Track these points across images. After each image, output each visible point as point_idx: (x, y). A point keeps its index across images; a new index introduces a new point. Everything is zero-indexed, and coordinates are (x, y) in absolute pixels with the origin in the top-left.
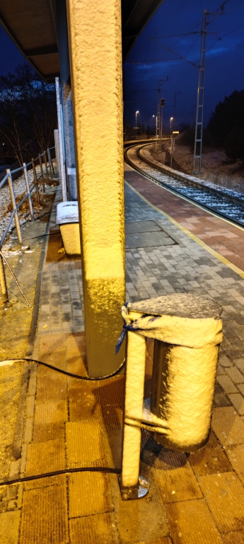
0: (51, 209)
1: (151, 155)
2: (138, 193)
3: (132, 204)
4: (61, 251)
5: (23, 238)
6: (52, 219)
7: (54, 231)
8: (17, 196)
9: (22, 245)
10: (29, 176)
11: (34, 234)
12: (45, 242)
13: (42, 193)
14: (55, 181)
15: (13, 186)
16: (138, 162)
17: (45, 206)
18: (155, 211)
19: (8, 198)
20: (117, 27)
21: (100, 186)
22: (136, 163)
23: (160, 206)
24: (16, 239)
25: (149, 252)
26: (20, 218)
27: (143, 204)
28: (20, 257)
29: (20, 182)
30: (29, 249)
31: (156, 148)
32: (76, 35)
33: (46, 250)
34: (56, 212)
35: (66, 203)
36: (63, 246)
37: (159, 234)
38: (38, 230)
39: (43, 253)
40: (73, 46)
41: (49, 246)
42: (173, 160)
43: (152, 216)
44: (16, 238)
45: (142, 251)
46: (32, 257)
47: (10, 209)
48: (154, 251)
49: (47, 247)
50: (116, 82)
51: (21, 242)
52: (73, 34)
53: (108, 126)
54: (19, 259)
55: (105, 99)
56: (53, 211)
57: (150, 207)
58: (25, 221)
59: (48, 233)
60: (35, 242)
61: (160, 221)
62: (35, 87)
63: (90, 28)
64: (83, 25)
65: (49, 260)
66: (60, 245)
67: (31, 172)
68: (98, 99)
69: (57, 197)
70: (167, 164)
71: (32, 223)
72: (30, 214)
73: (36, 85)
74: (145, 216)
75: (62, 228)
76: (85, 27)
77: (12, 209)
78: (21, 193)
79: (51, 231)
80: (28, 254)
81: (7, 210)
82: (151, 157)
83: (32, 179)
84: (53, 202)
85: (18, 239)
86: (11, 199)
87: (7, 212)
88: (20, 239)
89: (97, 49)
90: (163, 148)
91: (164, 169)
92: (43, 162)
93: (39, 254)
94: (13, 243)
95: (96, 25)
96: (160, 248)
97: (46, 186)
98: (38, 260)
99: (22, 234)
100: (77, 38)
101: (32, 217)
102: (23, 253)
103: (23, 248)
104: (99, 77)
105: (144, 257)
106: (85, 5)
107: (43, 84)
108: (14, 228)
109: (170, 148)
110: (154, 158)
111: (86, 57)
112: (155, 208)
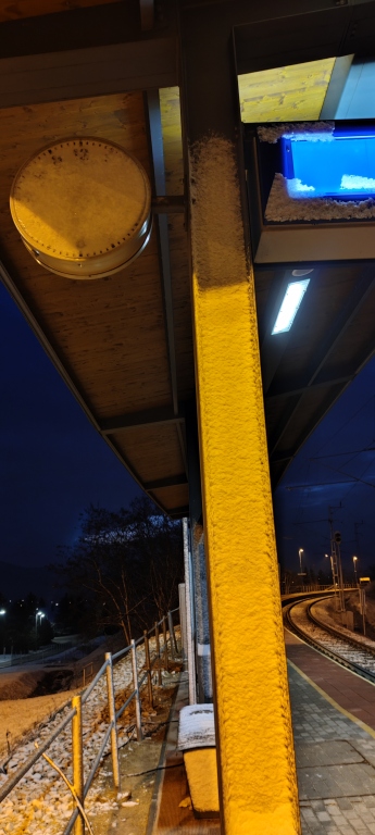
0: (170, 717)
1: (330, 616)
2: (314, 685)
3: (306, 707)
4: (184, 804)
5: (121, 774)
6: (171, 735)
7: (173, 760)
8: (117, 693)
9: (118, 789)
10: (138, 655)
11: (139, 767)
12: (157, 783)
13: (156, 686)
14: (177, 664)
15: (113, 673)
16: (309, 628)
17: (160, 711)
18: (348, 721)
19: (103, 697)
20: (264, 473)
21: (251, 694)
22: (306, 629)
23: (355, 710)
24: (108, 777)
25: (346, 809)
26: (119, 732)
27: (326, 705)
28: (114, 814)
29: (125, 668)
30: (129, 798)
31: (337, 604)
32: (211, 484)
33: (159, 801)
34: (178, 721)
35: (194, 707)
36: (188, 793)
37: (361, 769)
38: (147, 757)
39: (153, 807)
40: (208, 498)
41: (164, 792)
42: (367, 623)
43: (343, 730)
44: (110, 774)
45: (333, 807)
46: (133, 816)
47: (105, 717)
48: (355, 806)
49: (160, 794)
50: (266, 538)
51: (117, 783)
52: (207, 485)
53: (258, 599)
54: (112, 820)
55: (253, 560)
56: (174, 719)
57: (339, 712)
58: (126, 739)
59: (164, 765)
60: (141, 783)
61: (359, 741)
62: (155, 523)
63: (229, 476)
64: (220, 473)
65: (163, 823)
66: (183, 791)
67: (142, 648)
68: (242, 562)
69: (180, 692)
70: (358, 630)
71: (138, 743)
72: (135, 725)
73: (157, 520)
74: (330, 731)
75: (188, 757)
76: (223, 475)
77: (108, 717)
78: (123, 687)
79: (168, 761)
80: (128, 808)
81: (99, 718)
82: (331, 620)
83: (143, 660)
84: (173, 703)
85: (112, 777)
86: (108, 698)
87: (100, 723)
88: (117, 779)
89: (239, 499)
90: (348, 605)
91: (353, 640)
92: (161, 631)
93: (146, 809)
94: (104, 784)
95: (236, 472)
96: (366, 799)
97: (163, 673)
98: (144, 822)
99: (120, 766)
100: (212, 488)
101: (139, 732)
102: (120, 806)
103: (120, 796)
104: (243, 533)
105: (339, 820)
106: (221, 452)
107: (165, 520)
108: (108, 755)
109: (360, 605)
110: (335, 620)
111: (224, 509)
112: (347, 715)
